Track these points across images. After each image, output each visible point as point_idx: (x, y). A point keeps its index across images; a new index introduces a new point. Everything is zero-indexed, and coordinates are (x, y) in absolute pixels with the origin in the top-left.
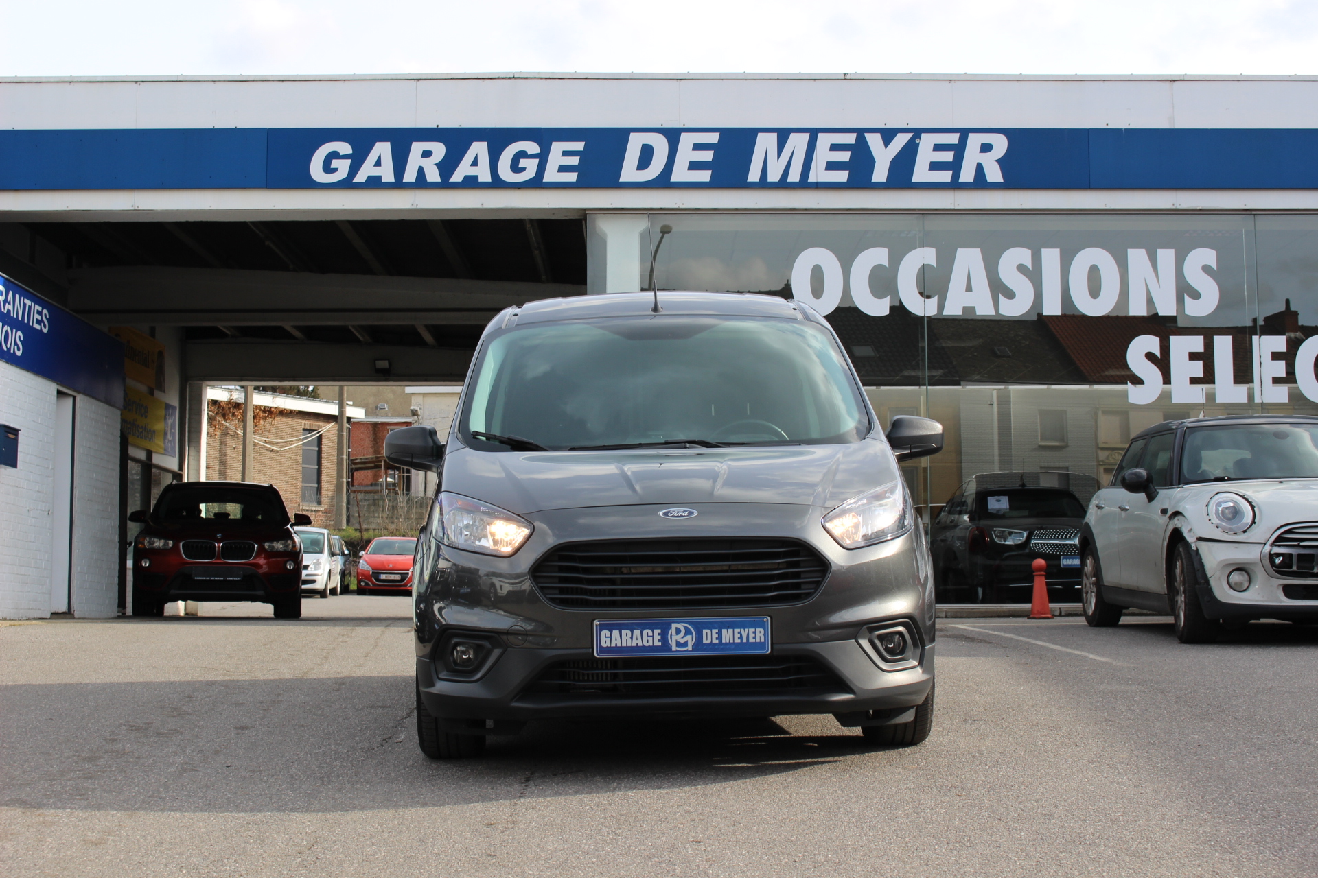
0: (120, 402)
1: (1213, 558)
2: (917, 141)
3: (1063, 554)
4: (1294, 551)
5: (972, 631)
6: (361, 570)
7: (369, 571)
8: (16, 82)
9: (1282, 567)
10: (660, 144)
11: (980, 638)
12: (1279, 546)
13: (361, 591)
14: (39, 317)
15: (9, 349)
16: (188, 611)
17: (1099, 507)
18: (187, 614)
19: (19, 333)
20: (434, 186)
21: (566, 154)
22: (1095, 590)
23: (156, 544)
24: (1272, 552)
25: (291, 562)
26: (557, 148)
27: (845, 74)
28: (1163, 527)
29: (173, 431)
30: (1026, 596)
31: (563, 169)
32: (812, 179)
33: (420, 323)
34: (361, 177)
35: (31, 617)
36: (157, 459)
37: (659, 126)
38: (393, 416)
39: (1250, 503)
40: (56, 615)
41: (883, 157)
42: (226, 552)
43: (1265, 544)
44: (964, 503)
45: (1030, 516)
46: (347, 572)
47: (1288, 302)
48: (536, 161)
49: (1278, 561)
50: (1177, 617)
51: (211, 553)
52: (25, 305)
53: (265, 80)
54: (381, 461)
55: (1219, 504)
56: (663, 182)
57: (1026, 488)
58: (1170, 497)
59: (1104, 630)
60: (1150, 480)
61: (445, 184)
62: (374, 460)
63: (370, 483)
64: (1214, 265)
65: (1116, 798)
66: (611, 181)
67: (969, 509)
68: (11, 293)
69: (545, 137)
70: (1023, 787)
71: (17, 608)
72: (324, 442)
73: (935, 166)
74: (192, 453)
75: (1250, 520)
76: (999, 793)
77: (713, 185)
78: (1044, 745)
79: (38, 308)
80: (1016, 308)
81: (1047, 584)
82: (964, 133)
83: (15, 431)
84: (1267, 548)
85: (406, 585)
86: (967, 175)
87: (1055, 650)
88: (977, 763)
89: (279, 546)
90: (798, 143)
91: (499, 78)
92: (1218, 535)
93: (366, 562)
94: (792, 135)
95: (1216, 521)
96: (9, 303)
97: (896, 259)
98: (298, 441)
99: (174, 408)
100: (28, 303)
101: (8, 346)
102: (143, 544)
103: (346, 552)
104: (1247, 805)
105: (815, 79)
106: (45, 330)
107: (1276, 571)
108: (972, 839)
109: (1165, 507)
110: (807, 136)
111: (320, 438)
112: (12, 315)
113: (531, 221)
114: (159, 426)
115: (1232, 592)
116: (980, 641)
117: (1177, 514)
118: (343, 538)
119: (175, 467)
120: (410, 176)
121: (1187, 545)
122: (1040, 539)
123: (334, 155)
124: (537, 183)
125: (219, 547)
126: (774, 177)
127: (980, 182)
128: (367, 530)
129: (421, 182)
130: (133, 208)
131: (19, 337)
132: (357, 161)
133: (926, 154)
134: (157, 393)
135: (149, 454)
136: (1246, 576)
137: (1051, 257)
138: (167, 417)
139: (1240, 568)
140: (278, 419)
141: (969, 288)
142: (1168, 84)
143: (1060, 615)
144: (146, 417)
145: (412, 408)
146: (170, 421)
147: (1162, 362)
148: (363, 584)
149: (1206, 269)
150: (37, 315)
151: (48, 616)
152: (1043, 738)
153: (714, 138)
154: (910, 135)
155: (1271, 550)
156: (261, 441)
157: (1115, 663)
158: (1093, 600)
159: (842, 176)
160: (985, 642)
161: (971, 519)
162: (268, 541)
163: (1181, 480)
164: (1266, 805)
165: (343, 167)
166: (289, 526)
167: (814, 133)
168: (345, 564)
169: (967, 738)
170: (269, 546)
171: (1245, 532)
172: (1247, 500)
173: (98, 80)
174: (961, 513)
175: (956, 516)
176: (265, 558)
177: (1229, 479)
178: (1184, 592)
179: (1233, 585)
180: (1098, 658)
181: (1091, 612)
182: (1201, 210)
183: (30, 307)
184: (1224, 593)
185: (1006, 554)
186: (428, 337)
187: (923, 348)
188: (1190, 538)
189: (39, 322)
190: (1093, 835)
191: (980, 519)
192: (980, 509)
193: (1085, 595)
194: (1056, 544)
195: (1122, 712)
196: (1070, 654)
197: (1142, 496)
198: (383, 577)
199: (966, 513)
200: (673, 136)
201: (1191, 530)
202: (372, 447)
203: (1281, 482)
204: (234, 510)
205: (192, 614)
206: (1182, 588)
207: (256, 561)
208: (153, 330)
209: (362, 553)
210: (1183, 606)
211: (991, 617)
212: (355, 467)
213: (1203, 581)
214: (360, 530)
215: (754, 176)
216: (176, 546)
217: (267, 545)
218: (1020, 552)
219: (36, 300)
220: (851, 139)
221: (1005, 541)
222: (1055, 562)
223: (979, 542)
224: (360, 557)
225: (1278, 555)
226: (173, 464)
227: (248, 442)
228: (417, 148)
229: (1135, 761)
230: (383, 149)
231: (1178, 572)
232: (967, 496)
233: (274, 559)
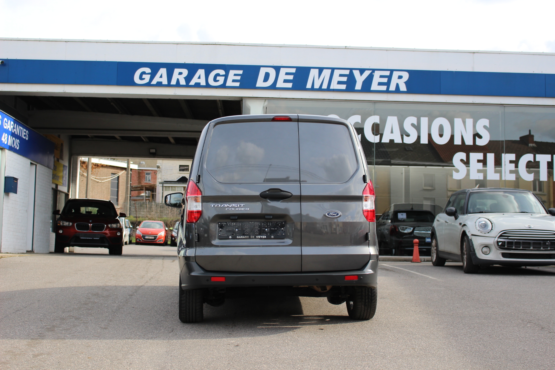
0: (52, 167)
1: (477, 242)
2: (373, 74)
3: (427, 237)
4: (506, 241)
5: (388, 267)
6: (137, 234)
7: (141, 235)
8: (18, 40)
9: (502, 246)
10: (272, 72)
11: (391, 269)
12: (501, 238)
13: (137, 243)
14: (25, 134)
15: (14, 147)
16: (70, 250)
17: (438, 221)
18: (69, 252)
19: (18, 140)
20: (183, 86)
21: (235, 75)
22: (436, 252)
23: (65, 224)
24: (498, 241)
25: (119, 232)
26: (232, 72)
27: (346, 47)
28: (460, 229)
29: (66, 176)
30: (410, 253)
31: (234, 81)
32: (331, 88)
33: (170, 136)
34: (154, 82)
35: (19, 252)
36: (60, 188)
37: (272, 65)
38: (147, 167)
39: (491, 222)
40: (28, 252)
41: (360, 79)
42: (93, 228)
43: (495, 237)
44: (388, 215)
45: (414, 221)
46: (131, 235)
47: (530, 131)
48: (223, 78)
49: (500, 244)
50: (464, 263)
51: (87, 228)
52: (20, 129)
53: (117, 42)
54: (143, 187)
55: (480, 222)
56: (273, 87)
57: (413, 210)
58: (462, 218)
59: (438, 267)
60: (456, 211)
61: (187, 86)
62: (141, 186)
63: (136, 195)
64: (488, 126)
65: (426, 322)
66: (253, 86)
67: (390, 218)
68: (16, 125)
69: (227, 68)
70: (397, 318)
71: (15, 249)
72: (120, 179)
73: (380, 84)
74: (73, 185)
75: (490, 229)
76: (389, 320)
77: (293, 89)
78: (406, 306)
79: (25, 130)
80: (410, 140)
81: (419, 248)
82: (392, 71)
83: (16, 179)
84: (496, 239)
85: (156, 241)
86: (392, 88)
87: (417, 275)
88: (383, 311)
89: (114, 226)
90: (326, 73)
91: (209, 44)
92: (478, 233)
93: (139, 230)
94: (324, 70)
95: (478, 228)
96: (15, 129)
97: (363, 120)
98: (109, 178)
99: (67, 167)
100: (21, 128)
101: (14, 145)
102: (60, 224)
103: (131, 227)
104: (466, 325)
105: (334, 48)
106: (27, 139)
107: (499, 248)
108: (378, 332)
109: (461, 222)
110: (330, 70)
111: (118, 177)
112: (16, 133)
113: (220, 100)
114: (61, 174)
115: (483, 255)
116: (391, 271)
117: (464, 225)
118: (129, 220)
119: (66, 191)
120: (173, 82)
121: (468, 237)
122: (417, 231)
123: (144, 73)
124: (223, 86)
125: (90, 226)
126: (317, 86)
127: (398, 91)
128: (139, 217)
129: (178, 85)
130: (63, 92)
131: (18, 142)
132: (153, 75)
133: (377, 79)
134: (60, 161)
135: (57, 186)
136: (489, 249)
137: (424, 121)
138: (64, 170)
139: (486, 246)
140: (101, 169)
141: (392, 132)
142: (472, 54)
143: (424, 261)
144: (56, 170)
145: (157, 165)
146: (65, 172)
147: (467, 163)
148: (138, 240)
149: (485, 127)
150: (24, 133)
151: (25, 252)
152: (406, 304)
153: (293, 70)
154: (370, 71)
155: (497, 240)
156: (93, 178)
157: (438, 280)
158: (435, 256)
159: (344, 87)
160: (393, 271)
161: (391, 222)
162: (110, 224)
163: (467, 212)
164: (472, 325)
165: (147, 78)
166: (118, 218)
167: (333, 70)
168: (130, 231)
169: (381, 304)
170: (110, 226)
171: (488, 233)
172: (490, 221)
173: (51, 40)
174: (387, 219)
175: (385, 220)
176: (109, 231)
177: (485, 212)
178: (466, 254)
179: (484, 252)
180: (433, 278)
181: (434, 260)
182: (483, 104)
183: (22, 130)
184: (480, 255)
185: (404, 236)
186: (172, 141)
187: (374, 151)
188: (469, 234)
189: (25, 136)
190: (416, 332)
191: (395, 222)
192: (395, 218)
193: (432, 254)
194: (424, 233)
195: (435, 297)
196: (422, 276)
197: (453, 218)
198: (147, 237)
199: (389, 219)
200: (277, 69)
201: (469, 231)
202: (137, 180)
203: (503, 214)
204: (94, 210)
205: (72, 252)
206: (465, 253)
207: (106, 232)
208: (59, 136)
209: (138, 227)
210: (466, 260)
211: (397, 261)
212: (133, 189)
213: (473, 250)
214: (136, 217)
215: (309, 86)
216: (73, 225)
217: (109, 226)
218: (410, 236)
219: (24, 127)
220: (347, 72)
221: (404, 231)
222: (423, 240)
223: (394, 231)
224: (137, 229)
225: (500, 242)
226: (65, 189)
227: (89, 178)
228: (177, 71)
229: (435, 312)
230: (163, 71)
231: (464, 246)
232: (390, 212)
233: (112, 231)
